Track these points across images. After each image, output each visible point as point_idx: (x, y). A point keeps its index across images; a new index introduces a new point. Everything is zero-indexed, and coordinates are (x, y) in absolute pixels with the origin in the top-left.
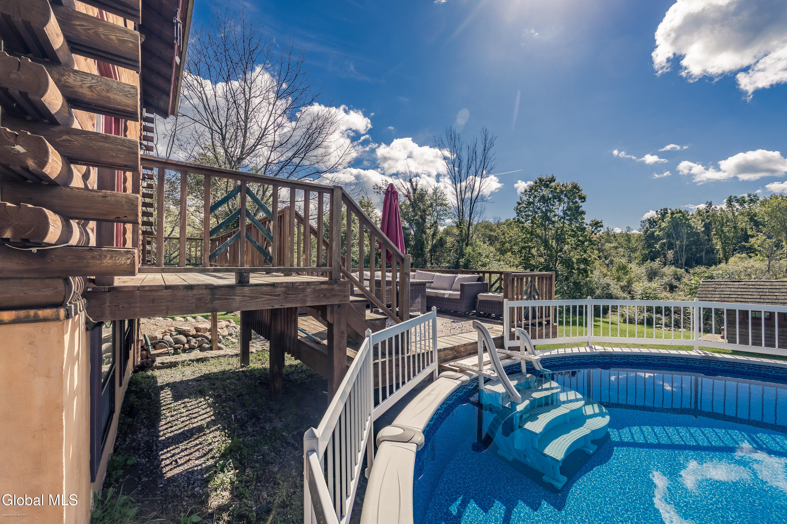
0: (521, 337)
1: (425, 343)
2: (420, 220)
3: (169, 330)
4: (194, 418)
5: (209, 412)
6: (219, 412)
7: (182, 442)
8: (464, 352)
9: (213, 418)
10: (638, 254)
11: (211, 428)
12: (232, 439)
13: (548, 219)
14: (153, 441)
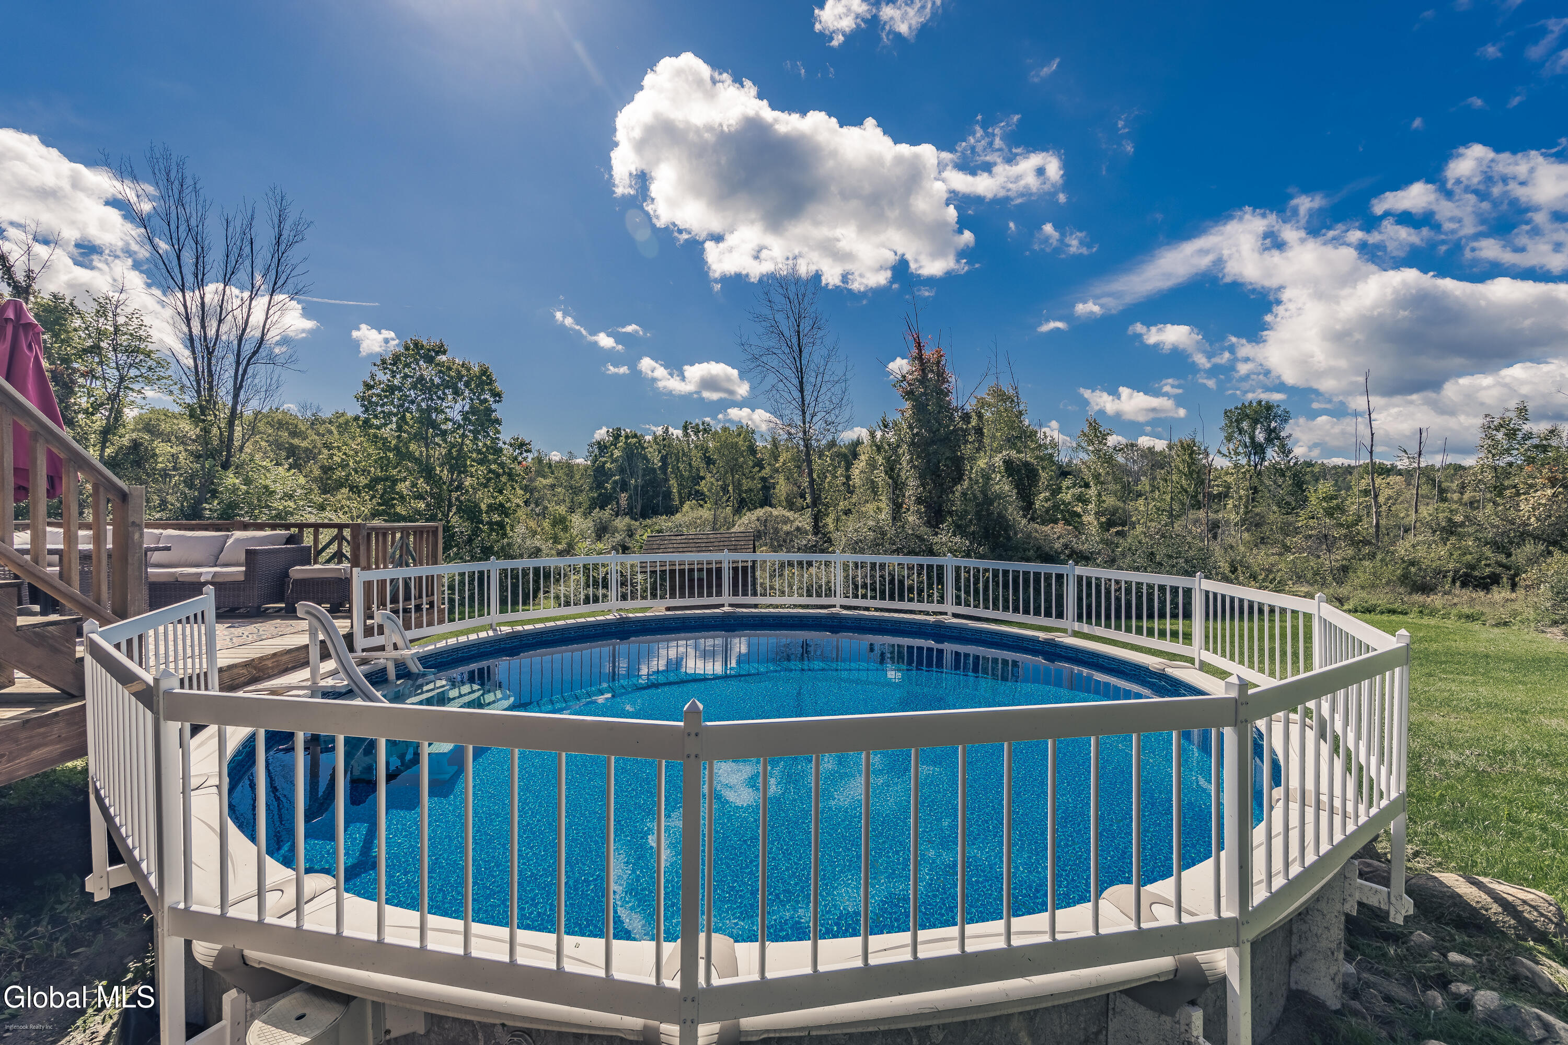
0: (390, 629)
8: (272, 668)
10: (582, 498)
13: (434, 425)
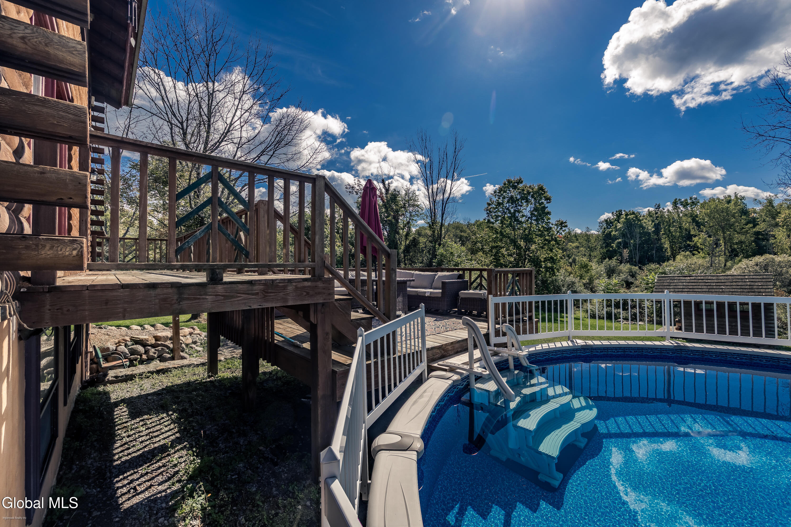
0: (508, 332)
1: (411, 342)
2: (393, 221)
3: (123, 340)
4: (155, 437)
5: (173, 429)
6: (185, 428)
7: (141, 466)
8: (451, 350)
9: (178, 435)
10: (596, 253)
11: (176, 447)
12: (201, 459)
13: (517, 220)
14: (106, 467)
